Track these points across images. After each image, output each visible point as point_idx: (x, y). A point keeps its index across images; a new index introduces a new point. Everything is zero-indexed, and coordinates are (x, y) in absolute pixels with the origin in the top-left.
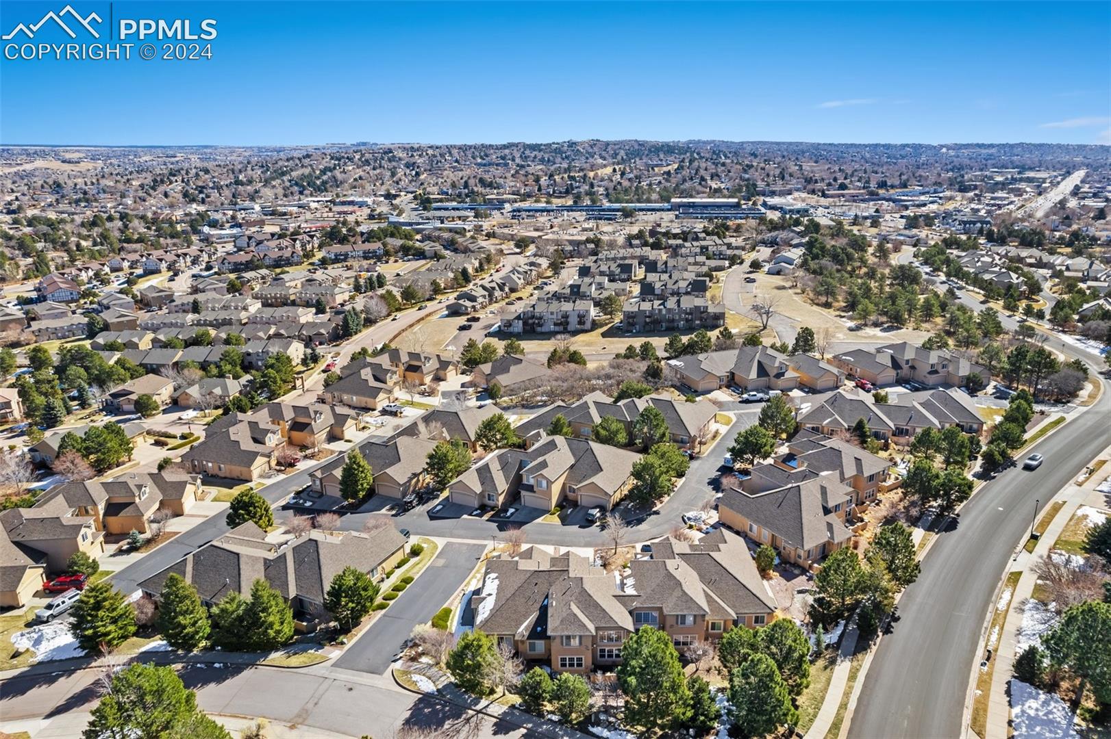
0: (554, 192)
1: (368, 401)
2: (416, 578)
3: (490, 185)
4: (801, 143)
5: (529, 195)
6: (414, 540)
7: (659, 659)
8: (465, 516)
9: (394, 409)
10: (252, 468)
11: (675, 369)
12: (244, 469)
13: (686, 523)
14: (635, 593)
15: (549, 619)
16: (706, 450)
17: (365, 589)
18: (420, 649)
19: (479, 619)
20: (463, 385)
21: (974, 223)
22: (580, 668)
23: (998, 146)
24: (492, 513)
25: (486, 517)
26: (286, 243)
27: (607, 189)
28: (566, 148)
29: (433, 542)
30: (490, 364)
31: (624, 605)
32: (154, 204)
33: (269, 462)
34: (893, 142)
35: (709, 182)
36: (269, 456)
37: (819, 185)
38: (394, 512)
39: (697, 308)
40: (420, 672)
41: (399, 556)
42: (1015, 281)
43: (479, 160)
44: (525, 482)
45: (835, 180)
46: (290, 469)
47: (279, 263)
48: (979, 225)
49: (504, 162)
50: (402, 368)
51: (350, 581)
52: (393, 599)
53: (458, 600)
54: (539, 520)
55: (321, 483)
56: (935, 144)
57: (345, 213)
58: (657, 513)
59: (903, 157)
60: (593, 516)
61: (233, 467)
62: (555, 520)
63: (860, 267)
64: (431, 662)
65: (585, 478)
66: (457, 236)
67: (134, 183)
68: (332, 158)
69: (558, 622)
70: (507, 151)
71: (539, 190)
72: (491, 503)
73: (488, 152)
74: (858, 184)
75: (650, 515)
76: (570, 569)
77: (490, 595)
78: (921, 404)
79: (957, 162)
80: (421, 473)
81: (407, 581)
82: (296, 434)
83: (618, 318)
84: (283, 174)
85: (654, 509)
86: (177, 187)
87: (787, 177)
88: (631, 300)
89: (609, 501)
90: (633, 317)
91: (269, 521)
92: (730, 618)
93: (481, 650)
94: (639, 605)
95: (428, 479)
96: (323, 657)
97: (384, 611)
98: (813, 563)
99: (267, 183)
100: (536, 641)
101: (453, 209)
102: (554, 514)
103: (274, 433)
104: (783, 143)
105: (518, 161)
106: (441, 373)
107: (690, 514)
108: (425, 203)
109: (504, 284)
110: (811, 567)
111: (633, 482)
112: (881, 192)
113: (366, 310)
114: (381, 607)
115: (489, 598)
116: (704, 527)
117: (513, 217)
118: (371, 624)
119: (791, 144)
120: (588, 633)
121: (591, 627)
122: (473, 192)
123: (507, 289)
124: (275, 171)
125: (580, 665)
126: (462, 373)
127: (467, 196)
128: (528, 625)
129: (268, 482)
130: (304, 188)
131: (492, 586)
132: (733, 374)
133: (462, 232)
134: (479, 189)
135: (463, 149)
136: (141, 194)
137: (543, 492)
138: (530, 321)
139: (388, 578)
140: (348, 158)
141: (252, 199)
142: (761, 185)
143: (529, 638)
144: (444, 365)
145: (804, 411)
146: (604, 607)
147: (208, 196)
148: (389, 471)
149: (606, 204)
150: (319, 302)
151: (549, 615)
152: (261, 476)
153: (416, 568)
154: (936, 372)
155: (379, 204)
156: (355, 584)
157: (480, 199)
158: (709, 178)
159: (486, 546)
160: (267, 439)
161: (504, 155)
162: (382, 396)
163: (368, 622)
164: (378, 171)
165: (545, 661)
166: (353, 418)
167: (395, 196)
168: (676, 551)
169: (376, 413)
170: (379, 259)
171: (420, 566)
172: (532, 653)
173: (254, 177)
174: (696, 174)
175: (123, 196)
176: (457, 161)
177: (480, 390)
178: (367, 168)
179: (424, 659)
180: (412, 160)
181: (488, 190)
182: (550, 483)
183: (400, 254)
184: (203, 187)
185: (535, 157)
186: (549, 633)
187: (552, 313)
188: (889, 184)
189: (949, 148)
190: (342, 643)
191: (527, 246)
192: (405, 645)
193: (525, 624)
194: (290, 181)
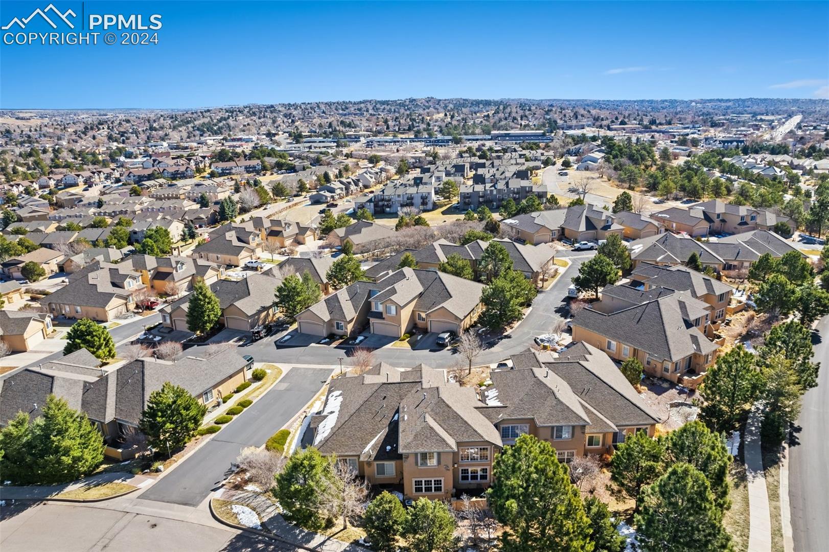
0: (399, 129)
1: (232, 259)
2: (254, 402)
3: (349, 126)
4: (586, 100)
5: (379, 132)
6: (257, 366)
7: (550, 474)
8: (313, 345)
9: (255, 265)
10: (107, 308)
11: (511, 226)
12: (99, 310)
13: (539, 345)
14: (499, 404)
15: (400, 435)
16: (550, 285)
17: (187, 408)
18: (247, 475)
19: (318, 439)
20: (320, 247)
21: (731, 142)
22: (438, 493)
23: (733, 100)
24: (341, 341)
25: (334, 345)
26: (182, 162)
27: (440, 127)
28: (407, 103)
29: (277, 368)
30: (344, 229)
31: (489, 417)
32: (84, 144)
33: (126, 304)
34: (655, 98)
35: (520, 121)
36: (126, 298)
37: (605, 123)
38: (241, 343)
39: (523, 188)
40: (243, 502)
41: (238, 381)
42: (779, 174)
43: (341, 112)
44: (374, 309)
45: (617, 119)
46: (148, 312)
47: (175, 176)
48: (735, 143)
49: (360, 112)
50: (264, 233)
51: (169, 398)
52: (226, 422)
53: (298, 422)
54: (389, 346)
55: (171, 318)
56: (686, 100)
57: (234, 146)
58: (508, 337)
59: (663, 108)
60: (444, 339)
61: (90, 309)
62: (406, 345)
63: (651, 166)
64: (258, 490)
65: (434, 304)
66: (322, 156)
67: (69, 130)
68: (227, 112)
69: (411, 438)
70: (362, 105)
71: (388, 128)
72: (340, 332)
73: (348, 106)
74: (634, 122)
75: (501, 339)
76: (424, 380)
77: (332, 412)
78: (745, 242)
79: (705, 111)
80: (270, 307)
81: (244, 404)
82: (157, 283)
83: (455, 200)
84: (188, 122)
85: (505, 334)
86: (104, 132)
87: (579, 117)
88: (467, 185)
89: (459, 326)
90: (469, 197)
91: (110, 351)
92: (611, 430)
93: (314, 471)
94: (506, 417)
95: (278, 314)
96: (130, 487)
97: (213, 435)
98: (683, 375)
99: (174, 128)
100: (386, 463)
101: (320, 142)
102: (404, 340)
103: (134, 278)
104: (573, 100)
105: (371, 111)
106: (300, 238)
107: (541, 337)
108: (297, 137)
109: (358, 180)
110: (680, 380)
111: (482, 309)
112: (654, 127)
113: (242, 201)
114: (211, 431)
115: (330, 416)
116: (559, 348)
117: (368, 146)
118: (197, 448)
119: (578, 101)
120: (448, 450)
121: (452, 442)
122: (335, 130)
123: (361, 185)
124: (182, 121)
125: (438, 489)
126: (319, 239)
127: (331, 133)
128: (376, 444)
129: (123, 322)
130: (204, 132)
131: (335, 403)
132: (563, 229)
133: (326, 154)
134: (341, 128)
135: (329, 104)
136: (74, 137)
137: (392, 319)
138: (381, 203)
139: (224, 402)
140: (239, 111)
141: (163, 139)
142: (560, 122)
143: (376, 459)
144: (303, 230)
145: (637, 251)
146: (465, 419)
147: (128, 139)
148: (238, 304)
149: (440, 136)
150: (203, 198)
151: (400, 430)
152: (117, 317)
153: (255, 392)
154: (746, 223)
155: (261, 140)
156: (174, 402)
157: (341, 135)
158: (519, 119)
159: (333, 370)
160: (126, 283)
161: (360, 108)
162: (244, 253)
163: (193, 448)
164: (262, 120)
165: (397, 486)
166: (213, 269)
167: (274, 135)
168: (541, 360)
169: (239, 269)
170: (258, 173)
171: (261, 390)
172: (380, 476)
173: (165, 125)
174: (509, 116)
175: (59, 139)
176: (324, 112)
177: (334, 250)
178: (254, 118)
179: (250, 487)
180: (289, 112)
181: (347, 129)
182: (399, 308)
183: (275, 170)
184: (125, 132)
185: (384, 109)
186: (400, 451)
187: (399, 196)
188: (658, 122)
189: (697, 102)
190: (157, 471)
191: (377, 162)
192: (230, 472)
193: (373, 442)
194: (193, 127)
